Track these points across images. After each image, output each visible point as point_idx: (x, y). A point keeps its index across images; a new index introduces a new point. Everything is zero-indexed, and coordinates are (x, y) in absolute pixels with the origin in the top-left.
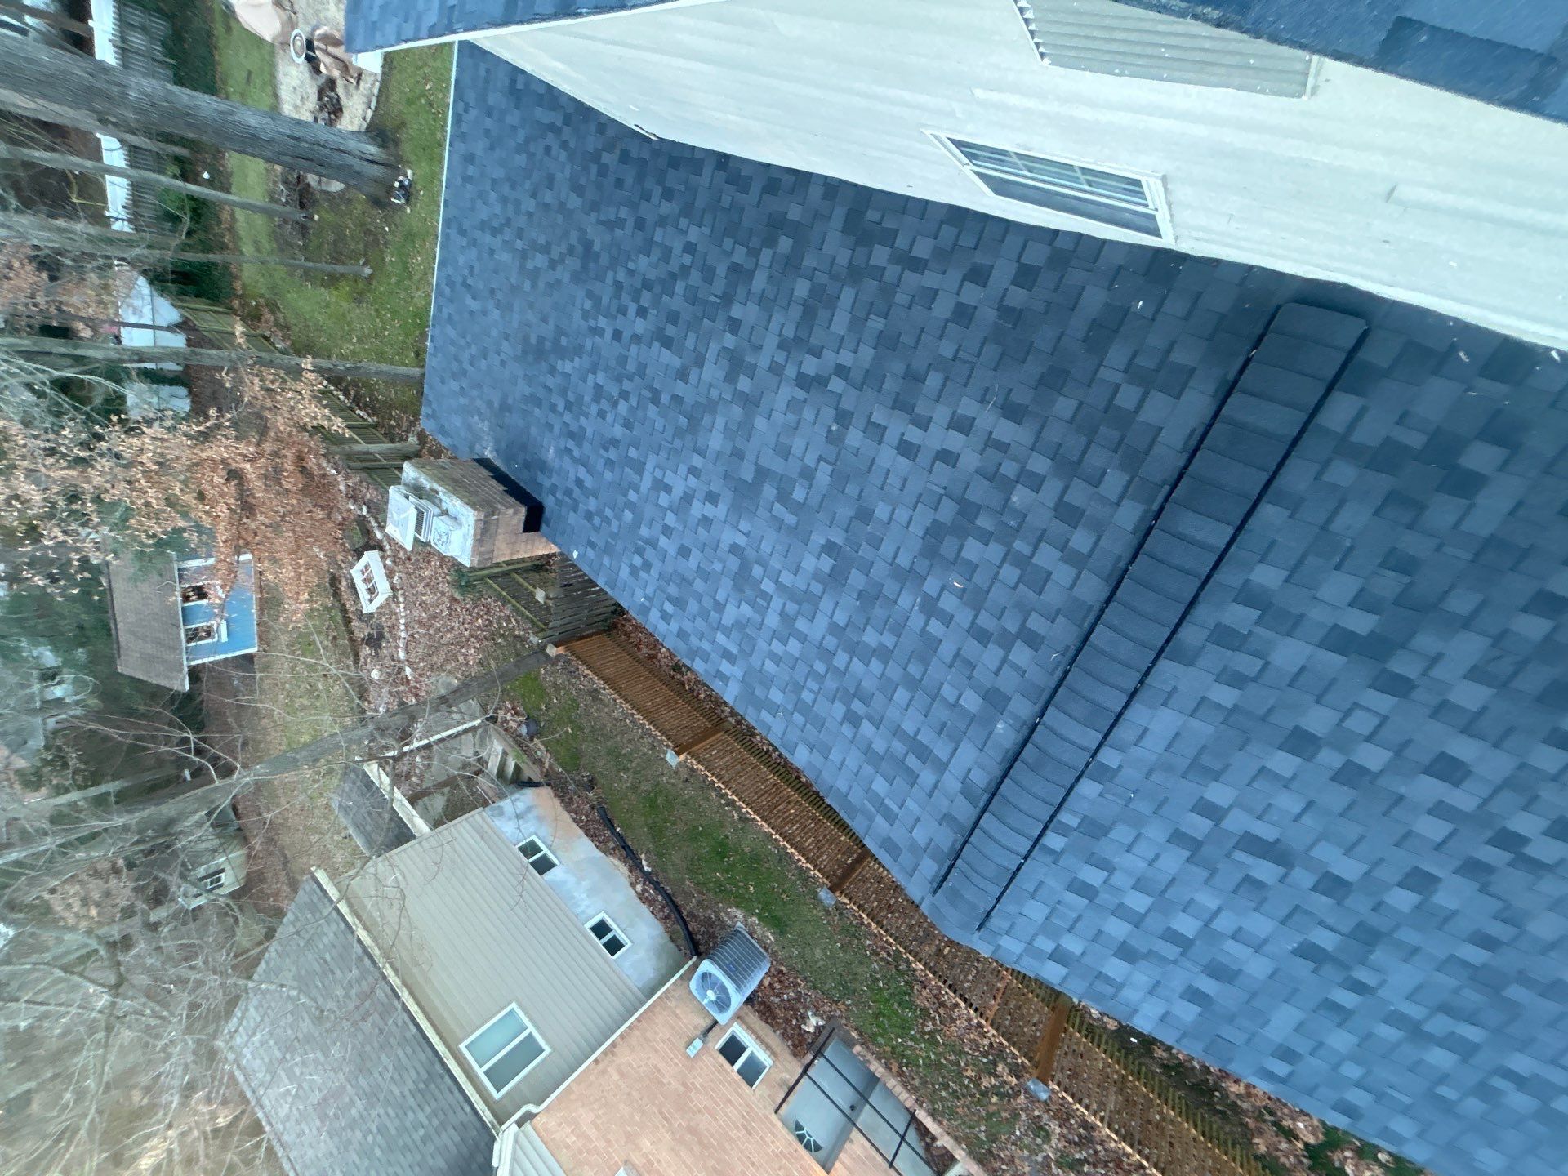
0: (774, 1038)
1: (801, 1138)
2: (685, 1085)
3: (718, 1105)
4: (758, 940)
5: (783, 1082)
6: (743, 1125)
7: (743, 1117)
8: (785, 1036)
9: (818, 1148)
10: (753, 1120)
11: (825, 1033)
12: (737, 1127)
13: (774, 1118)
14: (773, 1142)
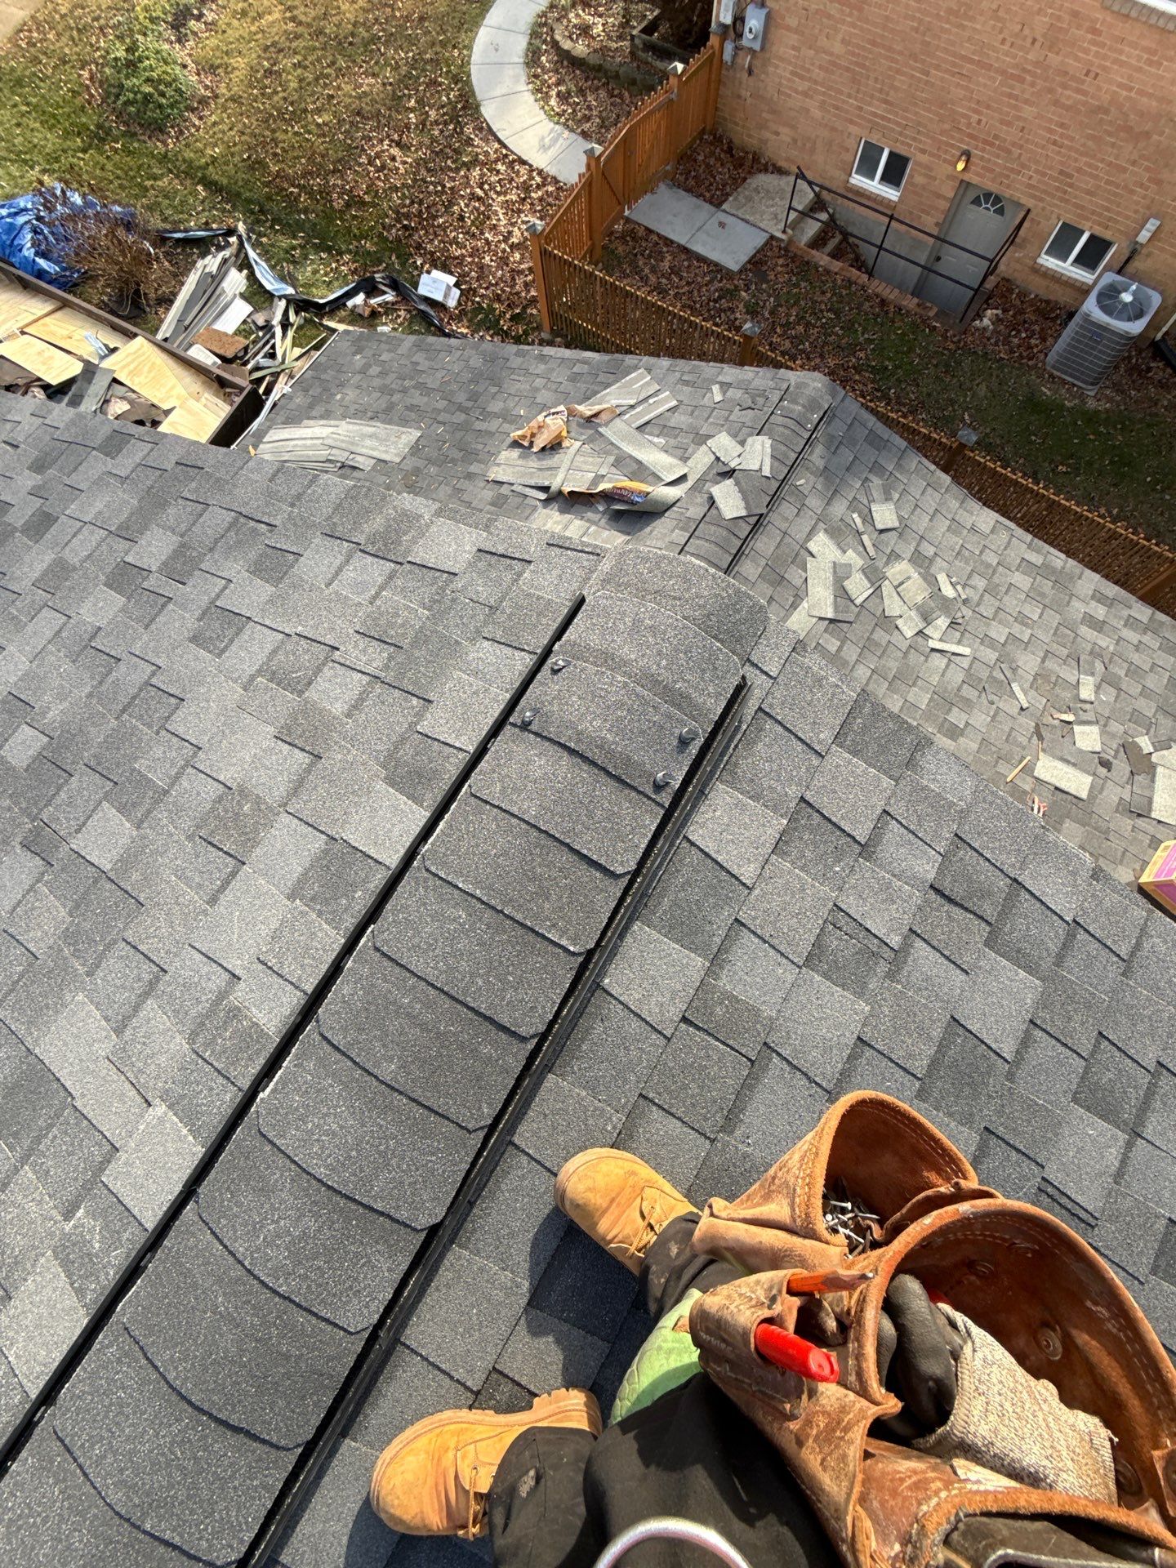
0: (1038, 288)
1: (998, 199)
2: (1159, 182)
3: (1108, 182)
4: (1064, 383)
5: (1021, 247)
6: (1070, 176)
7: (1071, 185)
8: (1023, 295)
9: (976, 202)
10: (1058, 189)
11: (971, 314)
12: (1079, 170)
13: (1029, 203)
14: (1031, 178)
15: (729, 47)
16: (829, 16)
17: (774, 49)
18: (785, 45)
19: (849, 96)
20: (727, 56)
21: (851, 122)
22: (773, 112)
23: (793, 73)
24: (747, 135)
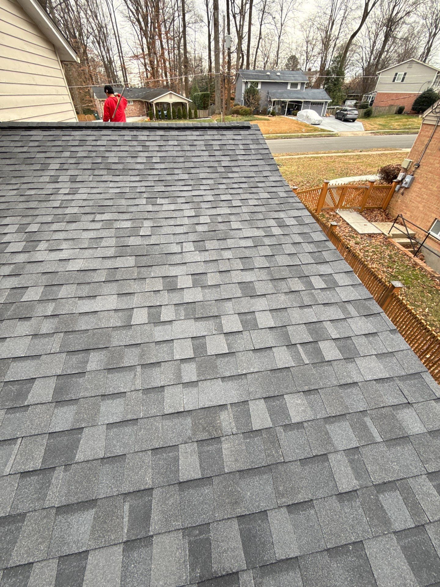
15: (398, 186)
16: (434, 180)
17: (413, 188)
18: (416, 187)
19: (435, 204)
20: (396, 189)
21: (433, 213)
22: (406, 207)
23: (417, 196)
24: (395, 213)
